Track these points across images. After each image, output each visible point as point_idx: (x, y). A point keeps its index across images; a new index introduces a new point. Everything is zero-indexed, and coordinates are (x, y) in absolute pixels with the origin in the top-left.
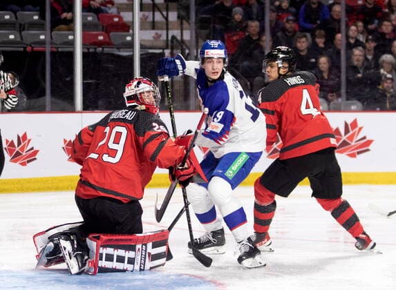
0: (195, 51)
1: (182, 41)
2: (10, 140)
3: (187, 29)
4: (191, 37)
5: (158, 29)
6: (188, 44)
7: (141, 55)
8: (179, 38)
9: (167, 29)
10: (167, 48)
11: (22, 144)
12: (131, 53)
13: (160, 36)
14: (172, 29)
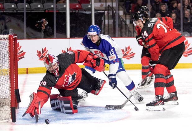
0: (118, 11)
1: (112, 7)
2: (39, 51)
3: (114, 2)
4: (116, 5)
5: (102, 2)
6: (115, 8)
7: (95, 13)
8: (111, 6)
9: (106, 2)
10: (106, 10)
11: (44, 52)
12: (90, 13)
13: (103, 5)
14: (108, 2)
